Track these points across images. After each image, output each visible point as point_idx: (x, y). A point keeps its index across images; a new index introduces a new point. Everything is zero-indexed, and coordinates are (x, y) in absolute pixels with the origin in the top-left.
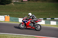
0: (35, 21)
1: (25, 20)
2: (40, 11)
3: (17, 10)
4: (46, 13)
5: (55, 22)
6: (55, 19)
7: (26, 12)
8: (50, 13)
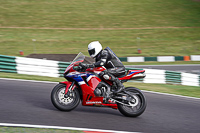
0: (117, 75)
1: (78, 71)
2: (102, 28)
3: (8, 25)
4: (124, 38)
5: (162, 72)
6: (161, 59)
7: (45, 31)
8: (141, 36)
